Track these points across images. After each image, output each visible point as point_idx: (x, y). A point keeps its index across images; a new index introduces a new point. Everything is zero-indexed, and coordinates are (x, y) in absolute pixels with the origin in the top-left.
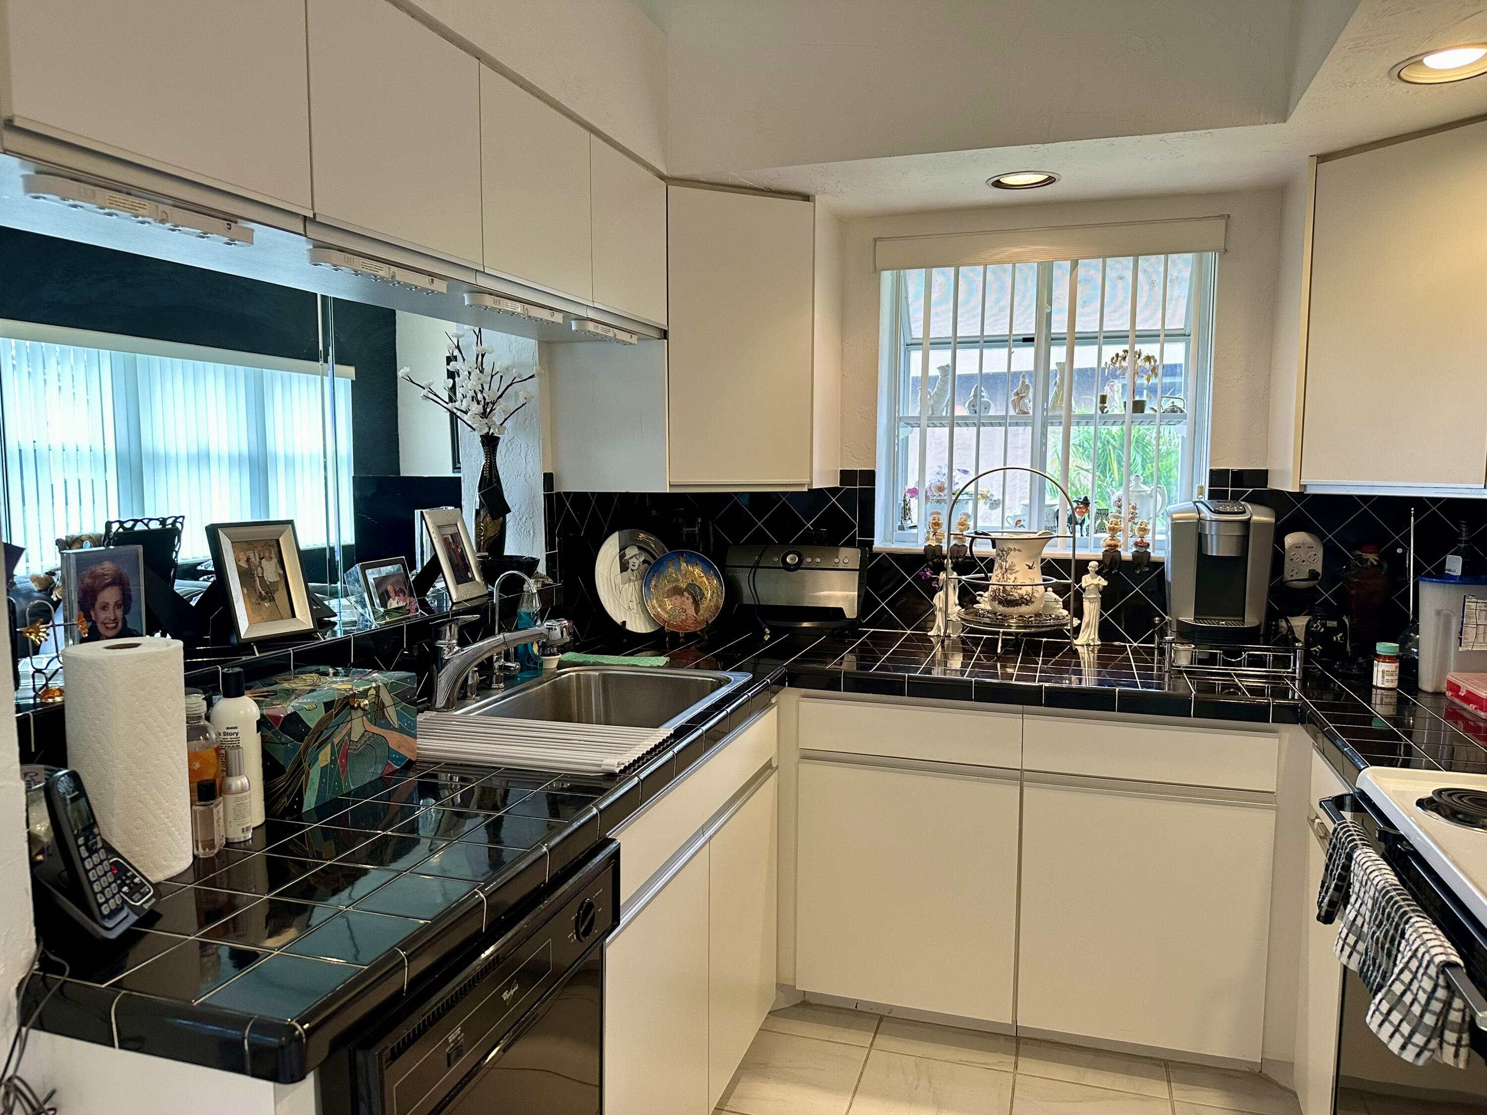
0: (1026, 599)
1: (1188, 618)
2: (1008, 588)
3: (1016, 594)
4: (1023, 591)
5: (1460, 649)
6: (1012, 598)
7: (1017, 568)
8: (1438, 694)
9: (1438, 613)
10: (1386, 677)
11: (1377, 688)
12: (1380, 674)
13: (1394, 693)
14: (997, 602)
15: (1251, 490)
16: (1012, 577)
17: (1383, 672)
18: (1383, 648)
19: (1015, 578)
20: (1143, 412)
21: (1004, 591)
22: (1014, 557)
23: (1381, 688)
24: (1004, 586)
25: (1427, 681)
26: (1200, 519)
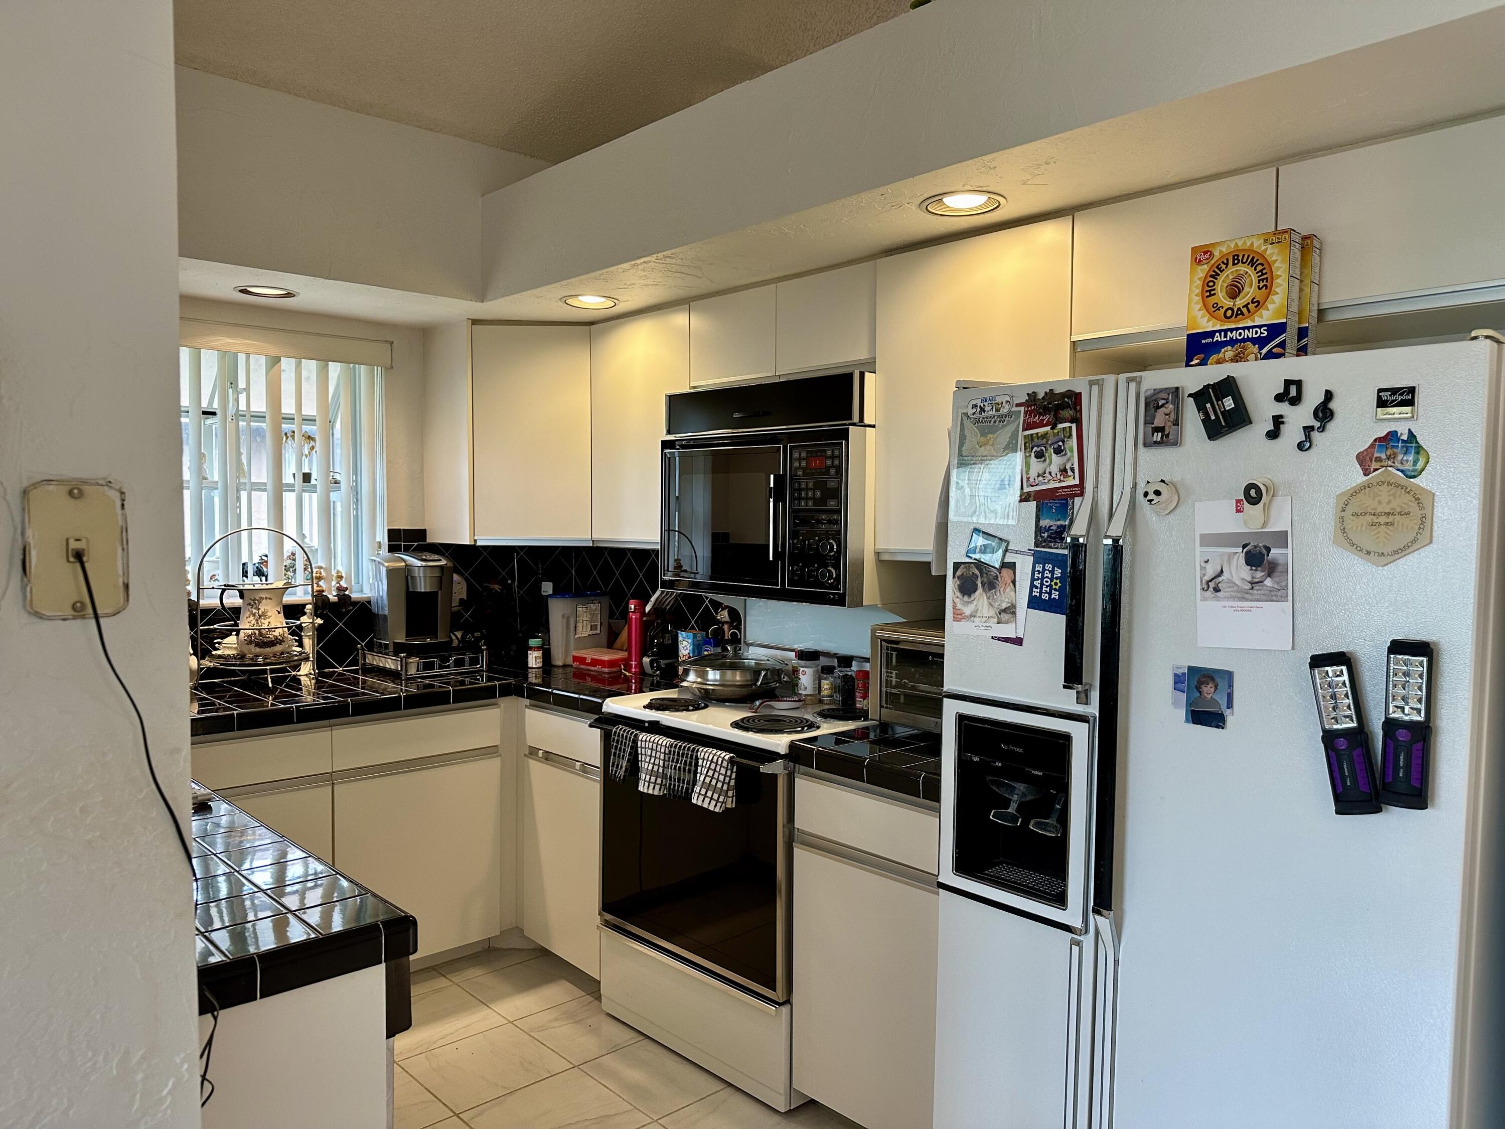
0: (279, 639)
1: (401, 639)
2: (264, 632)
3: (271, 636)
4: (277, 633)
5: (576, 637)
6: (269, 640)
7: (269, 614)
8: (565, 666)
9: (563, 616)
10: (538, 661)
11: (532, 668)
12: (534, 659)
13: (541, 670)
14: (253, 645)
15: (416, 544)
16: (266, 622)
17: (536, 657)
18: (533, 642)
19: (269, 623)
20: (310, 482)
21: (261, 634)
22: (266, 605)
23: (535, 668)
24: (260, 630)
25: (558, 659)
26: (406, 565)
